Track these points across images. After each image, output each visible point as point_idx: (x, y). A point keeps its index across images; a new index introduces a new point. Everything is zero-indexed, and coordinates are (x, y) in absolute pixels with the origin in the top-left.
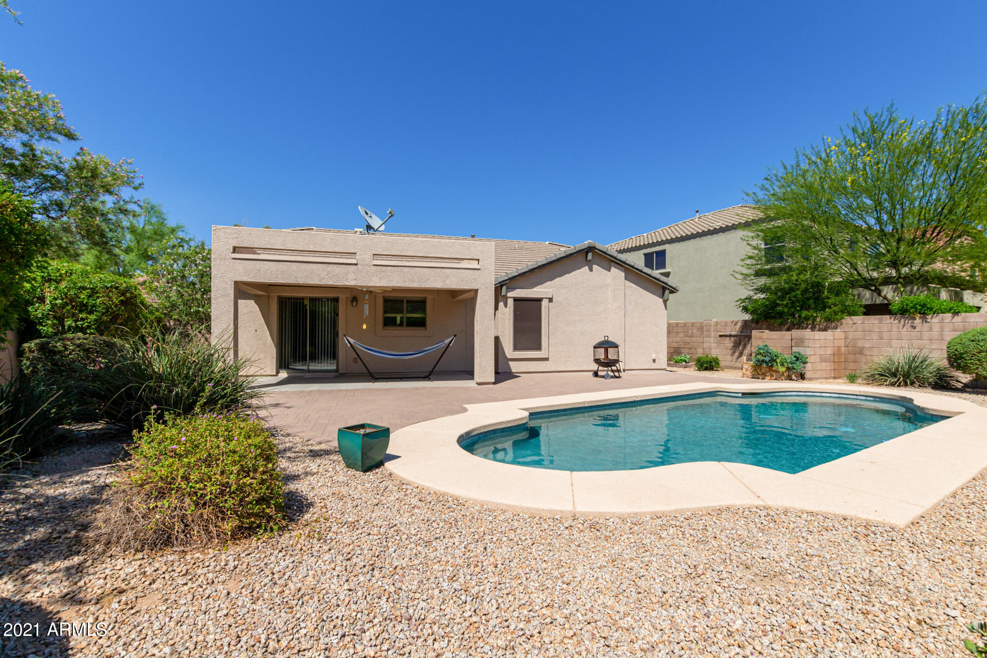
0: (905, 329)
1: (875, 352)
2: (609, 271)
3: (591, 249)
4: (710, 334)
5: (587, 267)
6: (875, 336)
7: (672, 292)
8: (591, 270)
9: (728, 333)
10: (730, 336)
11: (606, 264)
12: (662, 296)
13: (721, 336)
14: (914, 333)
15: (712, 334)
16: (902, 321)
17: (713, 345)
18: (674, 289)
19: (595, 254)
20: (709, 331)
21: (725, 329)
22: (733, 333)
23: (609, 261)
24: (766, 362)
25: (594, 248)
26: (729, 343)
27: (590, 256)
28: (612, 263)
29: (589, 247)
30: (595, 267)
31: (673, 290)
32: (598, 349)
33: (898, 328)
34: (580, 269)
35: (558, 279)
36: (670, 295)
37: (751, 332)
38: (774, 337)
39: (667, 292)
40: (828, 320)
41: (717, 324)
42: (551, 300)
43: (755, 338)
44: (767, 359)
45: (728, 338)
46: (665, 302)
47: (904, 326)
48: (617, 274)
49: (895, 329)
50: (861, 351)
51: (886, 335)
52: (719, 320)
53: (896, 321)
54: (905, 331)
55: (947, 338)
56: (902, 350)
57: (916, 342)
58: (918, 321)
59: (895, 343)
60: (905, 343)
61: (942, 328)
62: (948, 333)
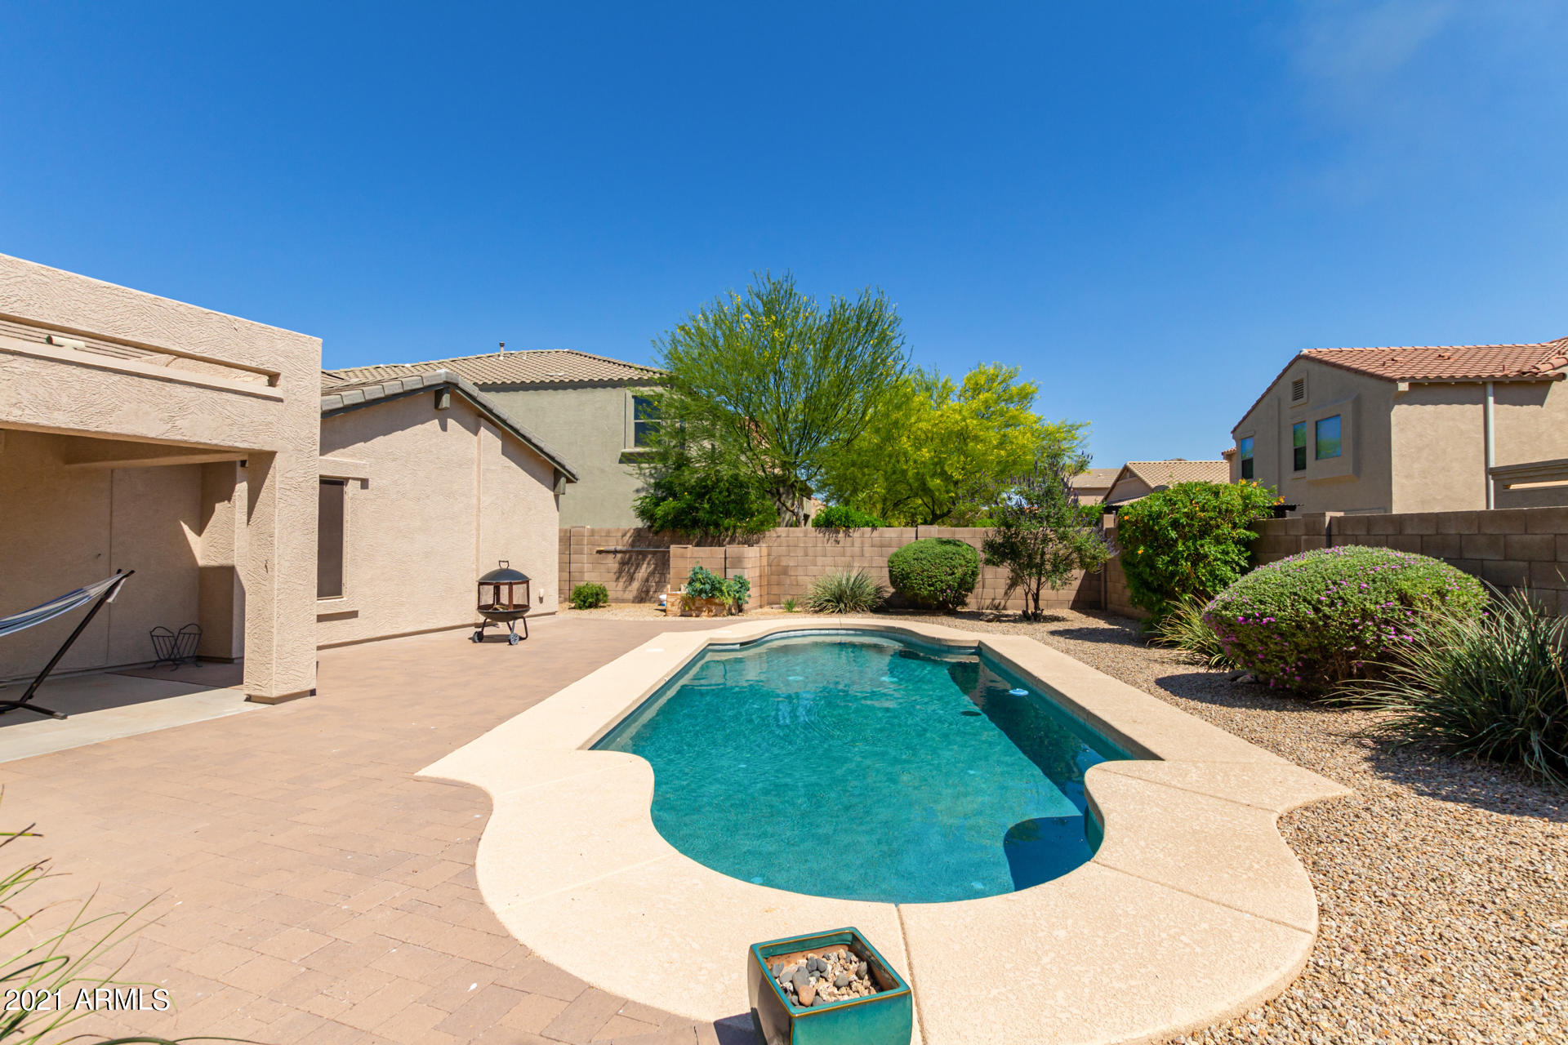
0: (829, 544)
1: (800, 571)
2: (476, 434)
3: (449, 386)
4: (582, 549)
5: (436, 421)
6: (800, 553)
7: (569, 481)
8: (444, 428)
9: (612, 548)
10: (615, 552)
11: (470, 419)
12: (554, 486)
13: (600, 552)
14: (838, 549)
15: (586, 549)
16: (827, 534)
17: (587, 567)
18: (573, 476)
19: (456, 399)
20: (580, 543)
21: (607, 541)
22: (619, 548)
23: (478, 415)
24: (706, 592)
25: (456, 386)
26: (612, 563)
27: (446, 401)
28: (482, 420)
29: (447, 383)
30: (451, 422)
31: (571, 479)
32: (486, 587)
33: (823, 542)
34: (423, 423)
35: (381, 439)
36: (567, 485)
37: (669, 547)
38: (702, 555)
39: (563, 480)
40: (751, 531)
41: (593, 533)
42: (364, 483)
43: (675, 556)
44: (708, 587)
45: (612, 556)
46: (557, 497)
47: (828, 540)
48: (488, 439)
49: (820, 545)
50: (785, 571)
51: (811, 551)
52: (597, 527)
53: (821, 535)
54: (830, 546)
55: (867, 554)
56: (827, 568)
57: (840, 560)
58: (841, 535)
59: (820, 560)
60: (829, 560)
61: (862, 543)
62: (867, 549)
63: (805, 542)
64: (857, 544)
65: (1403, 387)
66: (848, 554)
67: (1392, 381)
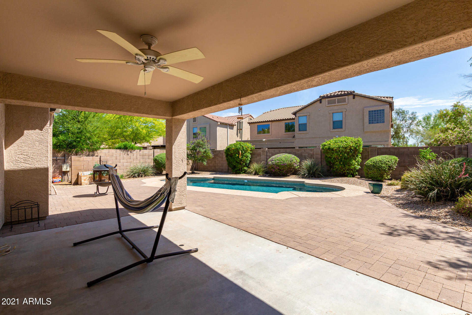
14: (128, 157)
33: (123, 155)
47: (125, 154)
49: (121, 156)
51: (118, 158)
53: (122, 152)
54: (125, 156)
55: (138, 158)
56: (125, 164)
57: (129, 160)
58: (129, 152)
59: (122, 161)
60: (125, 161)
61: (137, 155)
62: (138, 156)
63: (116, 155)
64: (135, 155)
65: (219, 123)
66: (132, 158)
67: (218, 122)
